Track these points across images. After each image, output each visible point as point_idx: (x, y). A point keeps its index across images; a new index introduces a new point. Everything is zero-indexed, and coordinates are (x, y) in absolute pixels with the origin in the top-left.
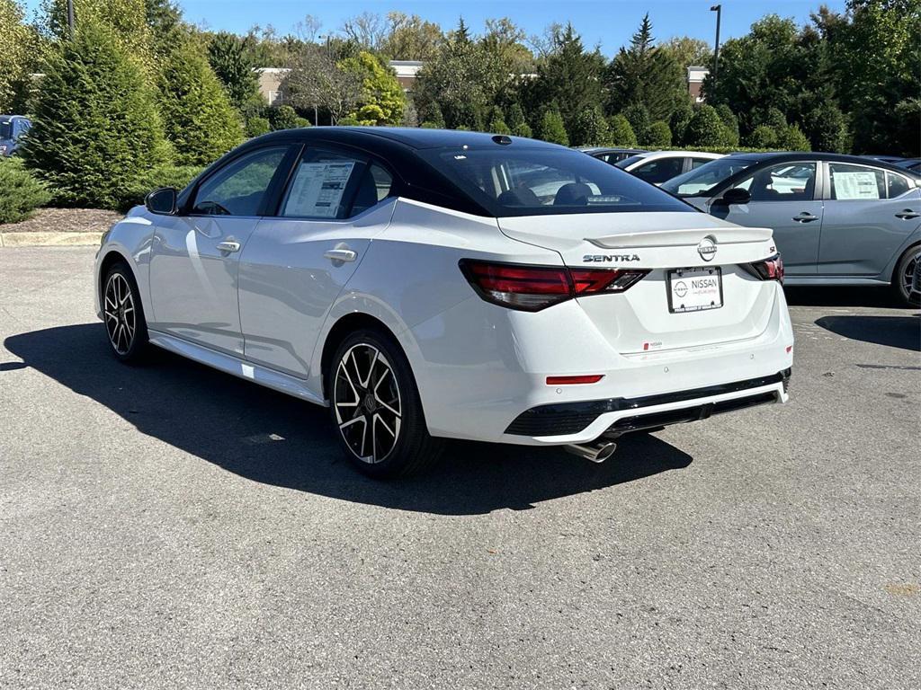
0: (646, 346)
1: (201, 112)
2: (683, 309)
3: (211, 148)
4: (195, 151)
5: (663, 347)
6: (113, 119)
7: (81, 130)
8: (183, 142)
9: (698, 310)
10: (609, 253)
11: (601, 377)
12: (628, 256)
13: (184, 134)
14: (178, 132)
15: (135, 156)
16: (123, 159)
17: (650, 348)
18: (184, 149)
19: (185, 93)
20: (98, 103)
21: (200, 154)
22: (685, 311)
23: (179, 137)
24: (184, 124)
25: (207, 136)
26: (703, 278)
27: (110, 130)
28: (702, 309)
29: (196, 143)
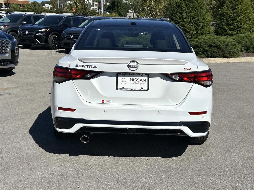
0: (103, 101)
1: (240, 16)
2: (123, 89)
3: (242, 29)
4: (236, 30)
5: (112, 102)
6: (191, 19)
7: (180, 23)
8: (232, 27)
9: (132, 90)
10: (84, 64)
11: (75, 109)
12: (92, 66)
13: (233, 24)
14: (231, 23)
15: (197, 32)
16: (192, 33)
17: (105, 102)
18: (232, 29)
19: (236, 9)
20: (187, 14)
21: (238, 31)
22: (124, 90)
23: (231, 25)
24: (233, 20)
25: (241, 24)
26: (137, 78)
27: (189, 23)
28: (134, 90)
29: (237, 27)
